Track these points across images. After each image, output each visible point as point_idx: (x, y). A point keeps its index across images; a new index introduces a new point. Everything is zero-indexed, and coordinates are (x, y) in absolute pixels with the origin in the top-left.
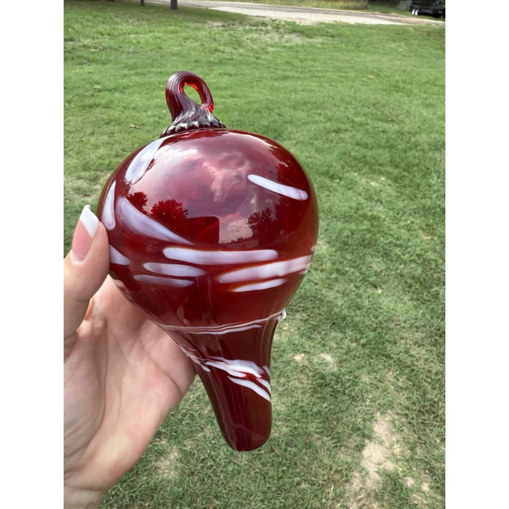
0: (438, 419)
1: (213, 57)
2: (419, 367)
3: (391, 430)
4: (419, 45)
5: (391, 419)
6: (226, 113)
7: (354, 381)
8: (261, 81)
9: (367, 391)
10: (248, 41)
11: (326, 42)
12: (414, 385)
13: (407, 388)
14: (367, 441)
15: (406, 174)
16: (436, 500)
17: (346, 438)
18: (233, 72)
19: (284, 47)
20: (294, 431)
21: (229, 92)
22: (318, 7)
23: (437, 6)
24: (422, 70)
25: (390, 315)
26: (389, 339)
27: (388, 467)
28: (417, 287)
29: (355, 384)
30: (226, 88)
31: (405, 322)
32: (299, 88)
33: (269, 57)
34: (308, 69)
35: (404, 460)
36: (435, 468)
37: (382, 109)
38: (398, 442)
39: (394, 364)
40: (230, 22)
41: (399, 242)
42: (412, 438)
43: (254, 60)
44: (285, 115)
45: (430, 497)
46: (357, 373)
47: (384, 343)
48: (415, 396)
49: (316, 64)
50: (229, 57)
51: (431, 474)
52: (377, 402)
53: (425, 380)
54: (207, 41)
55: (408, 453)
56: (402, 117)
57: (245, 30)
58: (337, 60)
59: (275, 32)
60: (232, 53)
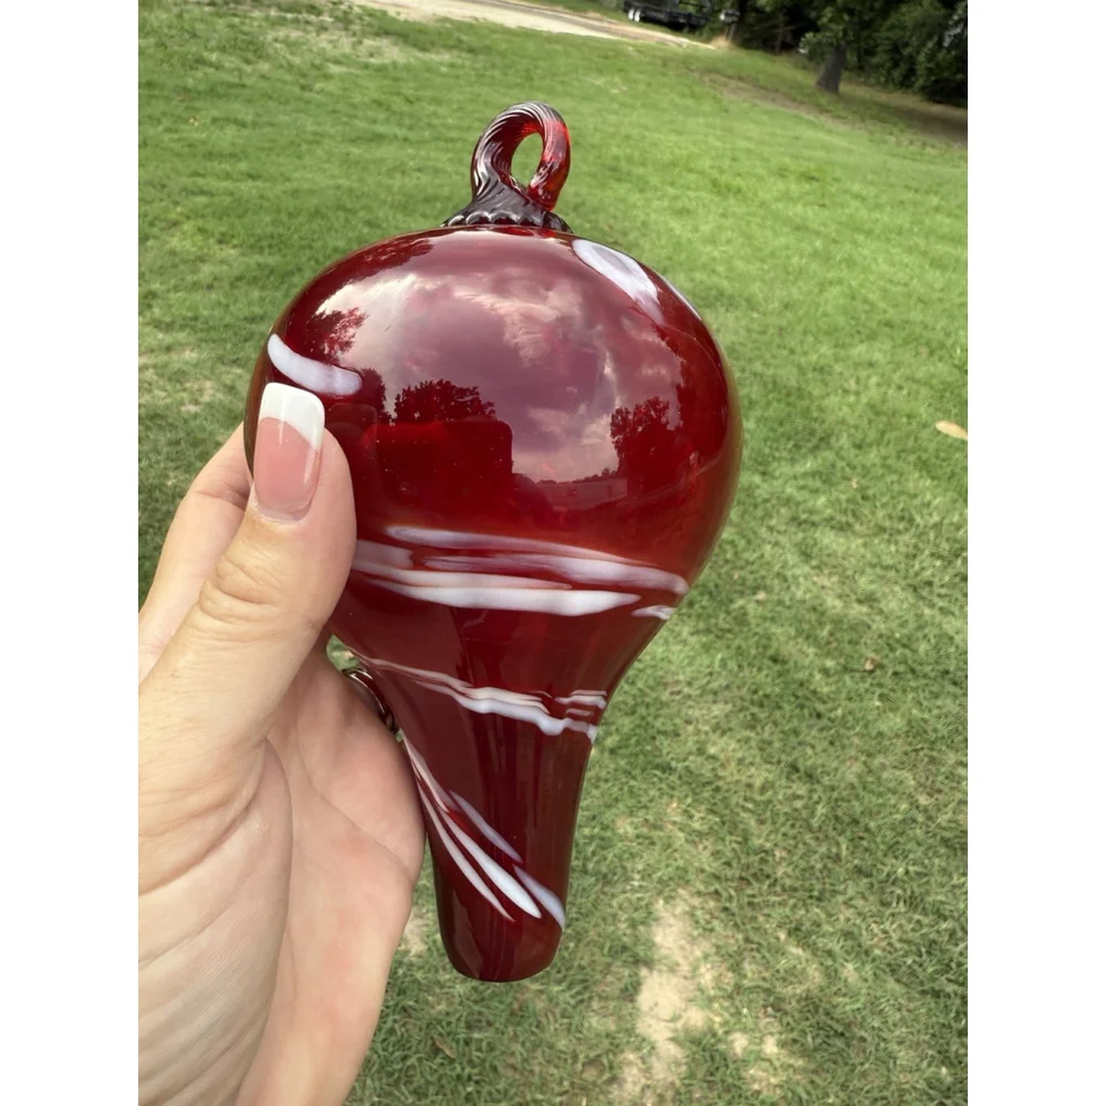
0: (778, 889)
1: (192, 77)
2: (729, 779)
3: (690, 935)
4: (649, 85)
5: (687, 909)
6: (240, 217)
7: (603, 839)
8: (318, 143)
9: (632, 856)
10: (278, 46)
11: (460, 61)
12: (723, 823)
13: (711, 832)
14: (644, 972)
16: (795, 1071)
17: (598, 977)
18: (249, 118)
19: (367, 66)
21: (243, 166)
23: (676, 6)
24: (662, 137)
25: (661, 673)
26: (662, 728)
27: (692, 1023)
28: (704, 603)
29: (605, 844)
30: (232, 155)
31: (689, 684)
32: (411, 164)
33: (332, 87)
34: (426, 120)
36: (783, 1000)
38: (706, 957)
39: (678, 782)
42: (732, 941)
43: (297, 90)
44: (385, 225)
45: (782, 1066)
46: (608, 816)
47: (654, 738)
48: (730, 846)
49: (442, 111)
50: (236, 80)
51: (779, 1015)
52: (655, 876)
53: (743, 807)
54: (172, 37)
55: (729, 978)
56: (632, 236)
57: (267, 18)
58: (486, 103)
59: (340, 29)
60: (239, 70)
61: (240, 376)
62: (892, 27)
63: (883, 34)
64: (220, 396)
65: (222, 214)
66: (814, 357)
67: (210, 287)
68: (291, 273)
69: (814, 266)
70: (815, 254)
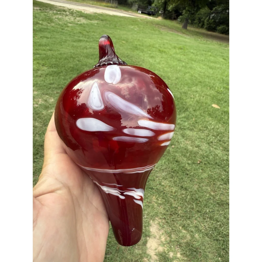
0: (179, 216)
1: (36, 27)
2: (167, 191)
3: (159, 229)
4: (144, 28)
5: (158, 222)
6: (47, 60)
8: (66, 42)
9: (145, 210)
10: (56, 19)
11: (99, 23)
12: (166, 201)
13: (163, 203)
14: (148, 238)
16: (185, 261)
18: (49, 36)
19: (77, 24)
20: (109, 244)
21: (48, 48)
22: (93, 4)
23: (149, 10)
24: (147, 40)
26: (151, 179)
27: (160, 250)
30: (45, 45)
31: (157, 168)
32: (88, 47)
33: (69, 29)
34: (91, 37)
35: (167, 244)
36: (181, 243)
37: (131, 58)
38: (163, 234)
39: (155, 192)
40: (44, 8)
42: (169, 230)
43: (61, 30)
44: (82, 61)
45: (182, 260)
48: (167, 207)
49: (95, 34)
50: (46, 28)
51: (180, 247)
52: (150, 215)
53: (170, 197)
55: (168, 239)
56: (141, 63)
57: (53, 13)
59: (71, 15)
60: (47, 25)
61: (48, 98)
62: (199, 14)
63: (197, 16)
64: (43, 102)
65: (43, 59)
66: (183, 90)
67: (40, 76)
68: (60, 73)
69: (183, 69)
70: (183, 66)
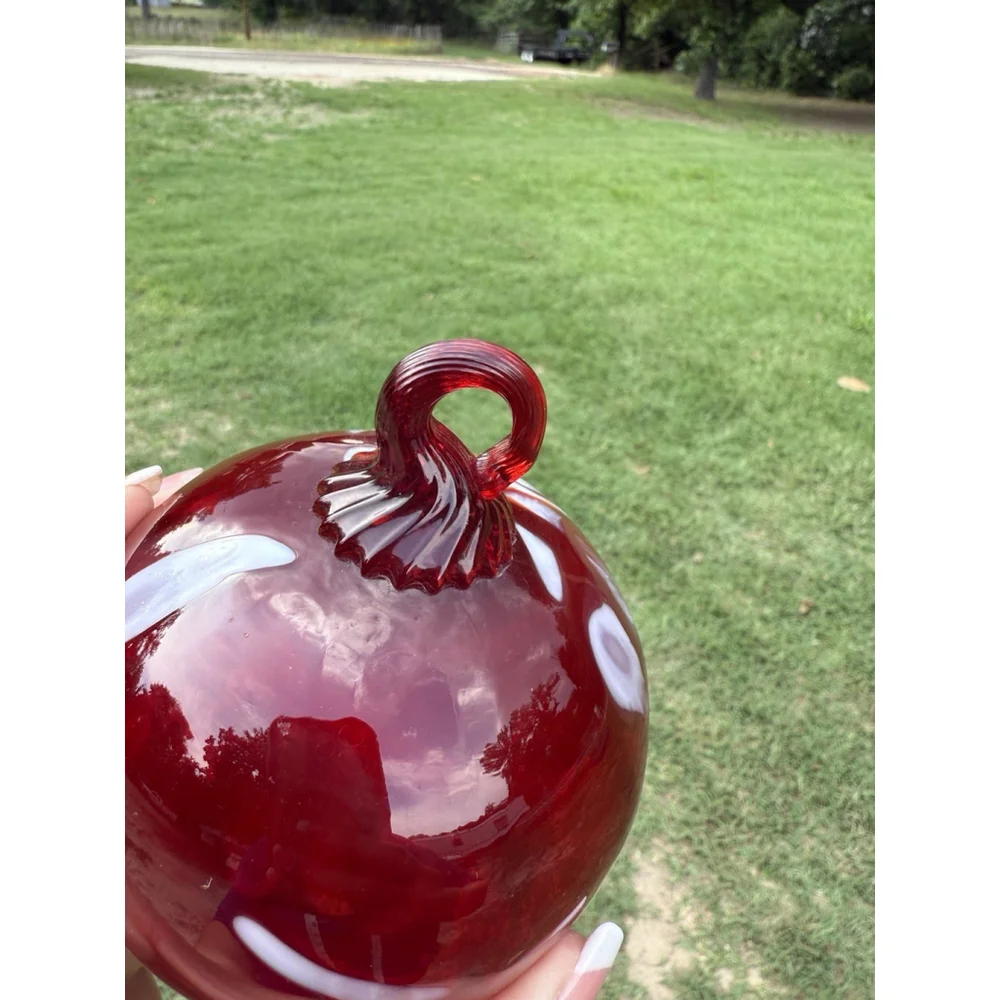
0: (744, 827)
2: (687, 731)
3: (668, 881)
4: (548, 115)
5: (663, 856)
6: (199, 278)
8: (261, 204)
10: (219, 125)
11: (378, 117)
12: (687, 771)
13: (677, 781)
14: (631, 921)
15: (578, 355)
18: (198, 191)
19: (297, 132)
21: (197, 234)
22: (348, 50)
23: (563, 44)
24: (564, 159)
27: (680, 964)
28: (647, 570)
30: (187, 225)
32: (344, 212)
33: (269, 154)
34: (354, 172)
35: (705, 937)
36: (761, 932)
37: (509, 237)
38: (685, 900)
40: (173, 88)
41: (598, 490)
42: (707, 882)
43: (238, 161)
44: (327, 269)
45: (767, 995)
48: (695, 793)
49: (368, 161)
50: (184, 160)
51: (759, 947)
53: (704, 755)
55: (709, 918)
56: (547, 249)
57: (207, 102)
58: (406, 150)
59: (271, 103)
60: (187, 150)
61: (211, 420)
62: (754, 38)
63: (747, 44)
64: (194, 439)
65: (181, 278)
66: (720, 336)
67: (178, 344)
68: (247, 322)
69: (712, 255)
70: (711, 244)
